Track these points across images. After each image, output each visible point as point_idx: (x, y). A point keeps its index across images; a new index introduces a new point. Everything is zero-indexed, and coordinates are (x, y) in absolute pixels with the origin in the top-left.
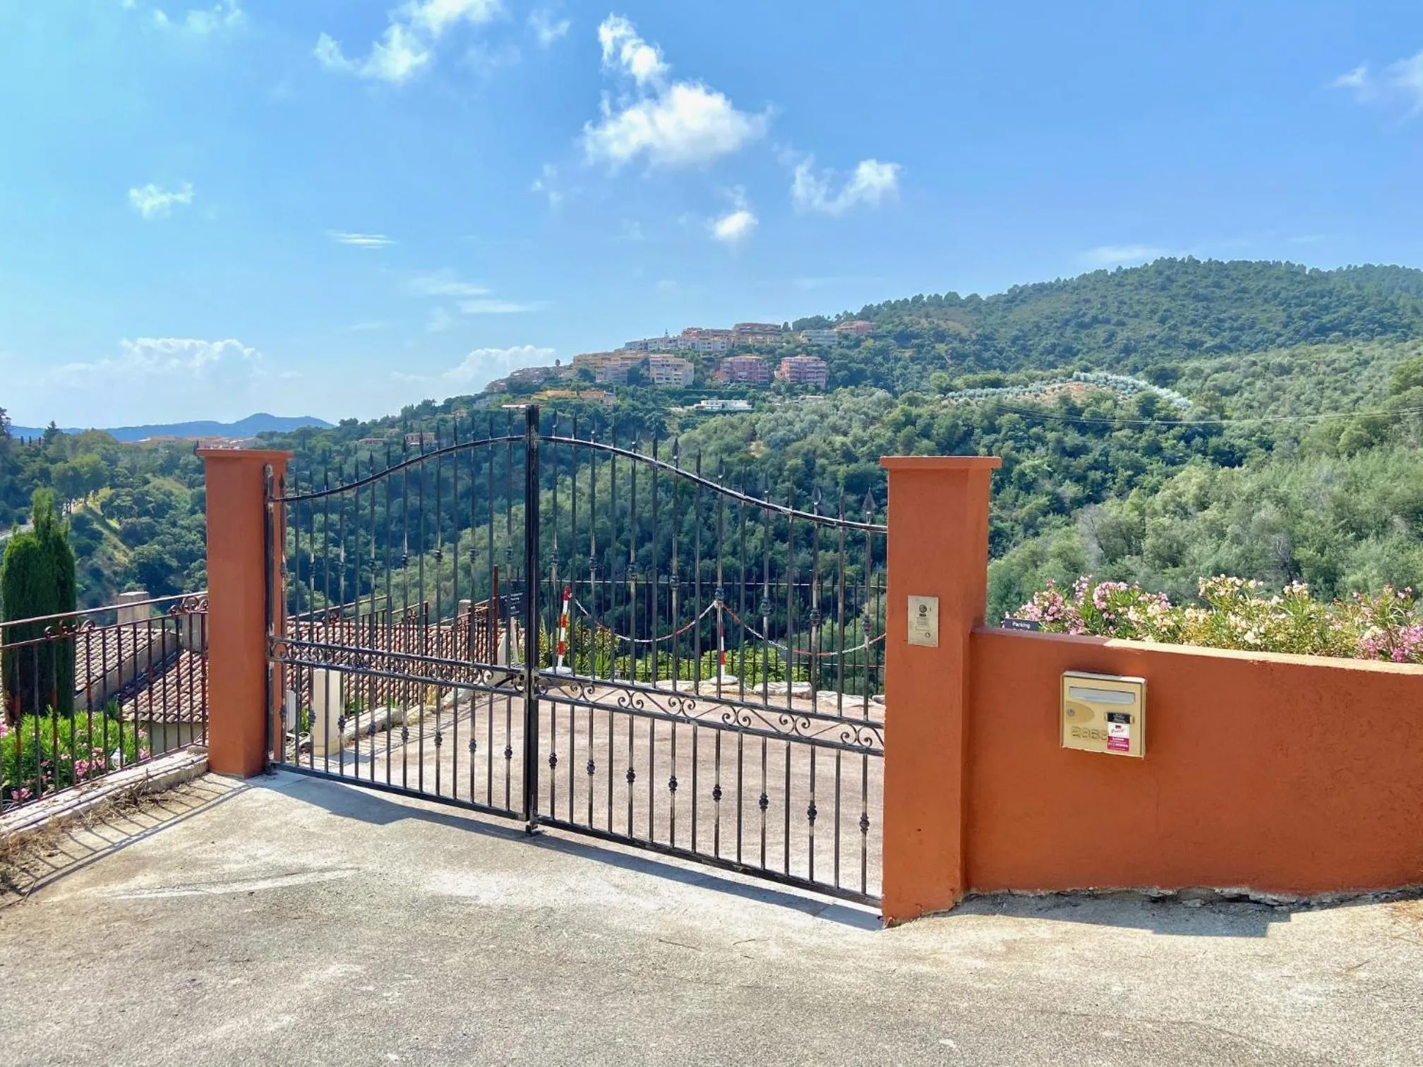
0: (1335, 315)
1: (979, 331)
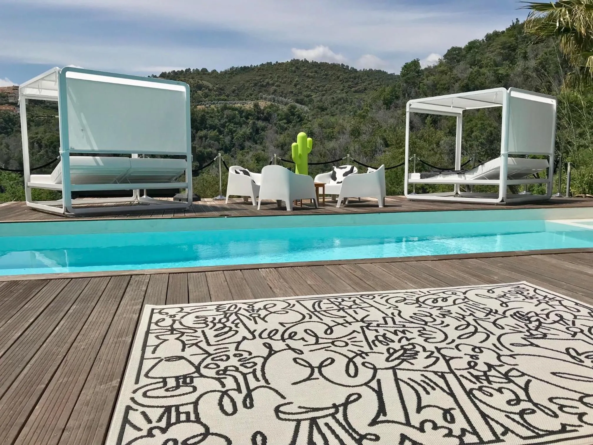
0: (360, 87)
1: (217, 86)
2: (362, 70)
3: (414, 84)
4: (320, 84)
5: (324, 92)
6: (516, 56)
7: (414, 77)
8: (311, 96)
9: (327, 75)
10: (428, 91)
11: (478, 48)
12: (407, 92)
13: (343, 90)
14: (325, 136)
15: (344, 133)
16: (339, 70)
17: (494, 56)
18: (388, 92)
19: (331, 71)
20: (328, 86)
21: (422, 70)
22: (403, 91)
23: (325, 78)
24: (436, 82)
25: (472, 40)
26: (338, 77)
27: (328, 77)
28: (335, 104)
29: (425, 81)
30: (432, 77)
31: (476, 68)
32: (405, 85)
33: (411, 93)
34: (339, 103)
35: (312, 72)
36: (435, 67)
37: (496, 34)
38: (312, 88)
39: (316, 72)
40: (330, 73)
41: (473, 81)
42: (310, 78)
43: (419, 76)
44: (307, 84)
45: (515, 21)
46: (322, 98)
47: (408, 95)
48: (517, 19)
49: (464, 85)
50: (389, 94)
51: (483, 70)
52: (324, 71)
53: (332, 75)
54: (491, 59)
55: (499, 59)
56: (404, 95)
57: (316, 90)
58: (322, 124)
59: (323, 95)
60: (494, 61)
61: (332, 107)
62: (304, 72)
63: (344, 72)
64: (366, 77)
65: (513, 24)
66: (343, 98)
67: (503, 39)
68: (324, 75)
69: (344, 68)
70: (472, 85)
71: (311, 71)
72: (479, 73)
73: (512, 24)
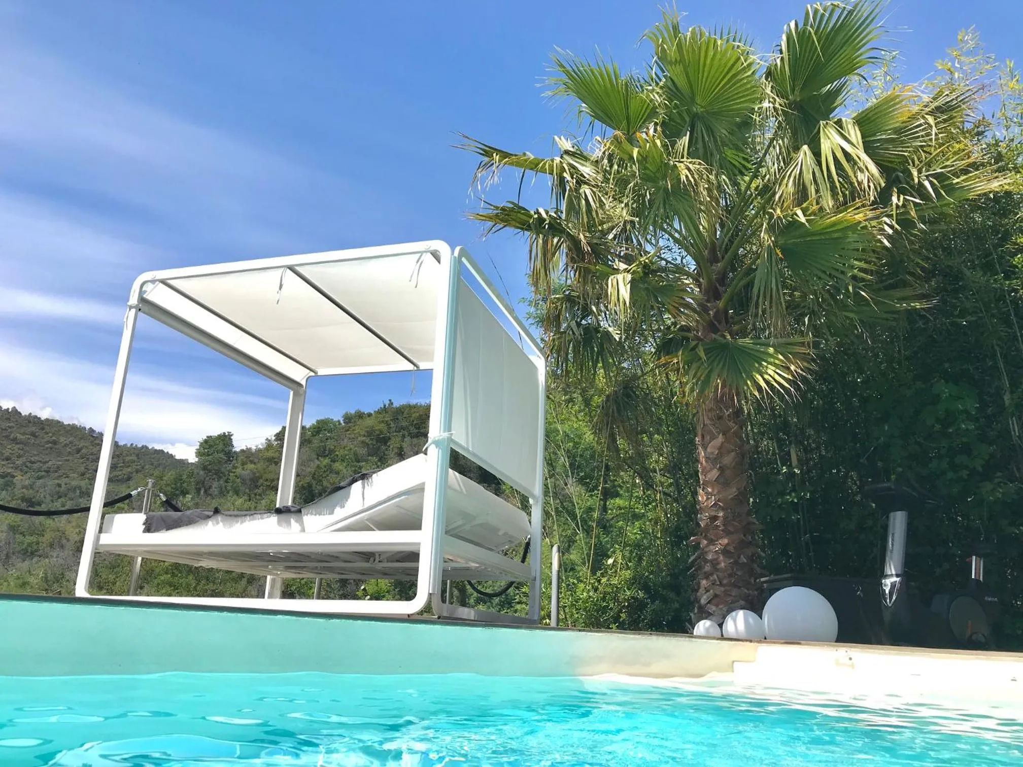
2: (129, 445)
3: (218, 474)
4: (36, 458)
5: (43, 473)
6: (386, 452)
7: (220, 462)
8: (14, 477)
9: (55, 443)
10: (242, 488)
11: (330, 431)
12: (204, 486)
13: (83, 474)
14: (18, 549)
15: (62, 547)
16: (81, 439)
17: (355, 447)
18: (169, 482)
19: (66, 437)
20: (53, 462)
21: (235, 452)
22: (198, 483)
23: (51, 448)
24: (257, 475)
25: (322, 418)
26: (78, 451)
27: (57, 447)
28: (60, 497)
29: (239, 471)
30: (252, 466)
31: (326, 461)
32: (202, 473)
33: (210, 487)
34: (71, 495)
35: (24, 434)
36: (259, 451)
37: (360, 415)
38: (17, 462)
39: (33, 434)
40: (62, 439)
41: (321, 481)
42: (17, 443)
43: (229, 460)
44: (8, 454)
45: (387, 403)
46: (34, 483)
47: (205, 491)
48: (390, 400)
49: (305, 485)
50: (168, 485)
51: (337, 466)
52: (50, 434)
53: (66, 445)
54: (351, 449)
55: (363, 451)
56: (198, 490)
57: (27, 467)
58: (19, 526)
59: (39, 478)
60: (355, 454)
61: (52, 501)
62: (5, 429)
63: (92, 442)
64: (134, 458)
65: (385, 406)
66: (80, 488)
67: (369, 422)
68: (48, 442)
69: (93, 437)
70: (318, 487)
71: (22, 431)
72: (330, 469)
73: (382, 406)
